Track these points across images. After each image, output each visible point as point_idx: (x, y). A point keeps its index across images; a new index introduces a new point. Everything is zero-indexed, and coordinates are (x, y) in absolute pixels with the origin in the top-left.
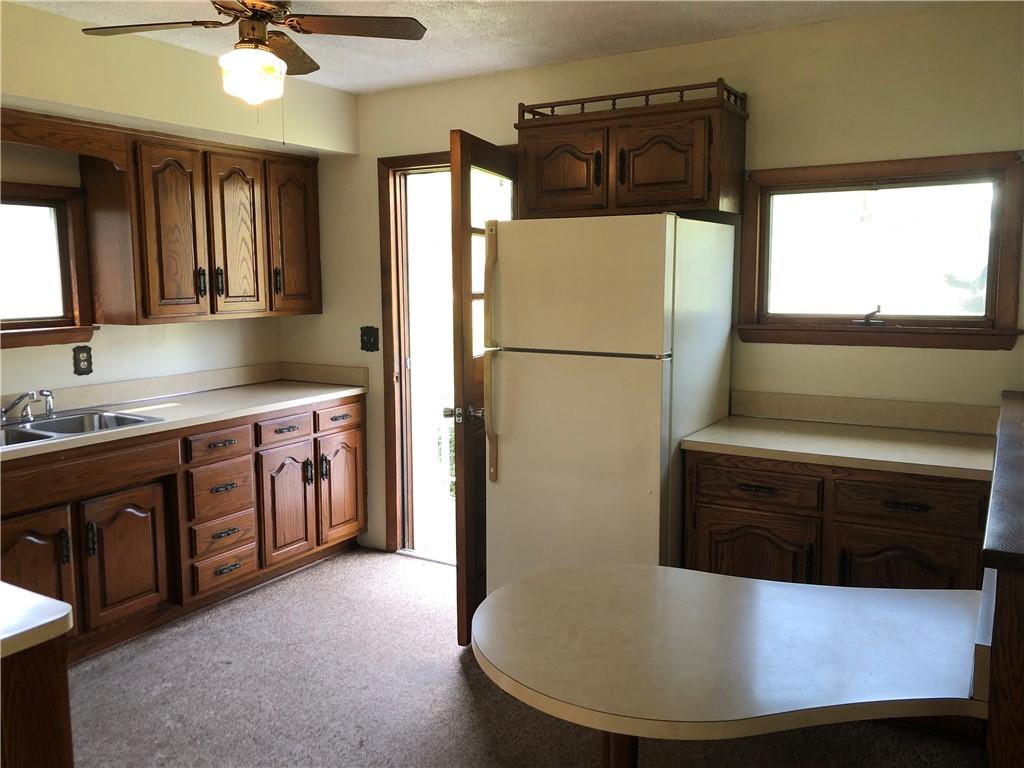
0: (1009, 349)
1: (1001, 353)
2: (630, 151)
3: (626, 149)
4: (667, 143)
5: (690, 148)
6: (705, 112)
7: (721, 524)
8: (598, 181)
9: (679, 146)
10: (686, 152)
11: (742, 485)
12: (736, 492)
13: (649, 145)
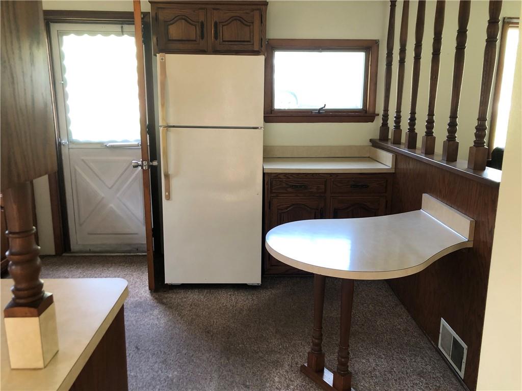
0: (372, 122)
1: (369, 123)
2: (220, 23)
3: (218, 22)
4: (240, 20)
5: (251, 24)
6: (259, 7)
7: (283, 205)
8: (202, 37)
9: (246, 23)
10: (250, 26)
11: (292, 186)
12: (290, 190)
13: (230, 20)
